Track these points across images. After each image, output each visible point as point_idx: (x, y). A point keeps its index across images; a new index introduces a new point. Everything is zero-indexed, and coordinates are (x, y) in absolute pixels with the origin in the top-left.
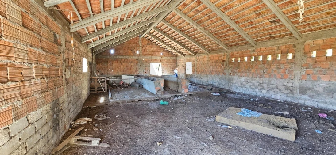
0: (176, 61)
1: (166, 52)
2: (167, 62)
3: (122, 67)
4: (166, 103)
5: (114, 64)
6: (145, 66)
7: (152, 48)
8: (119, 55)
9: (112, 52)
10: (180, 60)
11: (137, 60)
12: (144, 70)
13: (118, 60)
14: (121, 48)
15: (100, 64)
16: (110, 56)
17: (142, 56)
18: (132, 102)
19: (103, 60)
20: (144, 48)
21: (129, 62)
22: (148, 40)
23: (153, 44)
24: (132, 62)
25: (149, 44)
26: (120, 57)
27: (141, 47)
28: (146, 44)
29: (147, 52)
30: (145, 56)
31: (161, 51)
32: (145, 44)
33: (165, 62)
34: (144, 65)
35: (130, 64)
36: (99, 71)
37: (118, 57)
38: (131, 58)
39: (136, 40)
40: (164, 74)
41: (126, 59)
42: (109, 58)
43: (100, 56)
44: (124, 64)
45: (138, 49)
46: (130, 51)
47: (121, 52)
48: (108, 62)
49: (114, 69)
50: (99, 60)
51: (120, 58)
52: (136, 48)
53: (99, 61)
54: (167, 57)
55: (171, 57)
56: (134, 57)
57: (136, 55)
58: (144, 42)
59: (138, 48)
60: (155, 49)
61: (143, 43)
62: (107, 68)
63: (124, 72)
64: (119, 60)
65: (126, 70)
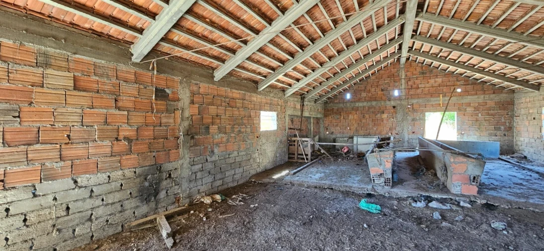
0: (512, 103)
1: (474, 84)
2: (476, 109)
3: (364, 121)
4: (374, 208)
5: (351, 117)
6: (413, 120)
7: (432, 81)
8: (359, 100)
9: (348, 96)
10: (523, 100)
11: (394, 107)
12: (410, 127)
13: (357, 109)
14: (363, 88)
15: (330, 118)
16: (345, 104)
17: (405, 99)
18: (316, 187)
19: (335, 111)
20: (410, 83)
21: (377, 112)
22: (420, 65)
23: (435, 70)
24: (383, 113)
25: (423, 73)
26: (361, 104)
27: (403, 81)
28: (415, 75)
29: (419, 91)
30: (414, 98)
31: (458, 83)
32: (413, 74)
33: (469, 110)
34: (409, 118)
35: (379, 115)
36: (328, 128)
37: (357, 104)
38: (382, 104)
39: (392, 70)
40: (465, 139)
41: (371, 108)
42: (343, 107)
43: (330, 105)
44: (367, 116)
45: (396, 87)
46: (380, 93)
47: (364, 95)
48: (342, 113)
49: (351, 126)
50: (328, 111)
51: (361, 107)
52: (391, 84)
53: (328, 113)
54: (476, 97)
55: (492, 96)
56: (388, 103)
57: (392, 98)
58: (411, 70)
59: (397, 84)
60: (439, 80)
61: (408, 73)
62: (339, 124)
63: (368, 131)
64: (359, 109)
65: (371, 126)
